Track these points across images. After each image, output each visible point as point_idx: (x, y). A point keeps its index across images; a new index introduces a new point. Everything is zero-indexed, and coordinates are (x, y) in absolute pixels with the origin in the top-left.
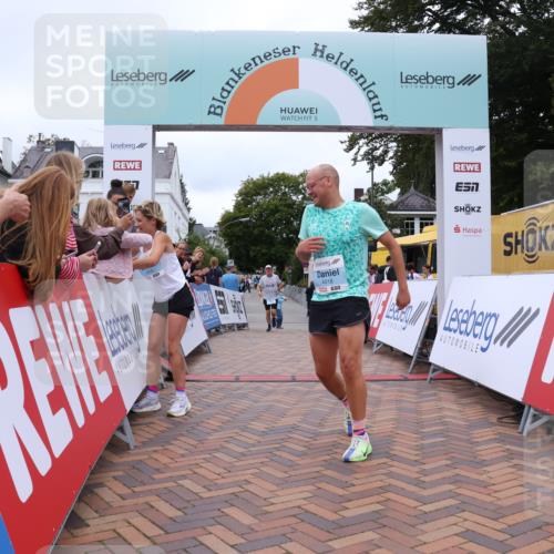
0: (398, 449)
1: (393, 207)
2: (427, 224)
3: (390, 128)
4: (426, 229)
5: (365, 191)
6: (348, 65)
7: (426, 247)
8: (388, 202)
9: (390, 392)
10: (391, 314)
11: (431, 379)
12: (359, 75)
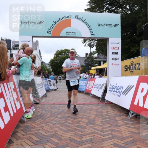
0: (97, 122)
1: (96, 58)
2: (105, 63)
3: (95, 38)
4: (104, 64)
5: (88, 54)
6: (84, 21)
7: (104, 69)
8: (94, 57)
9: (95, 107)
10: (95, 86)
11: (105, 104)
12: (87, 23)
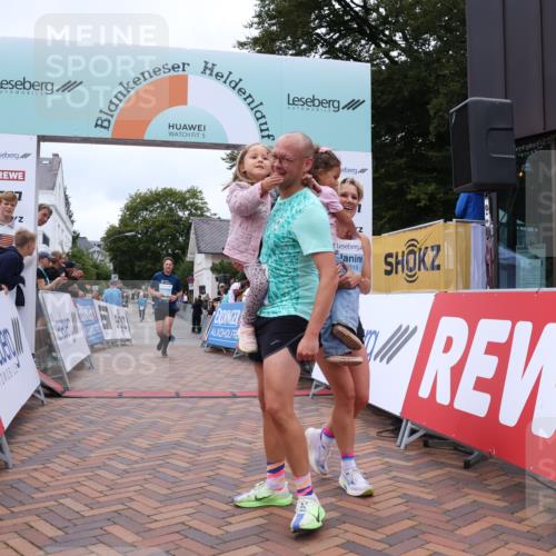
6: (236, 85)
11: (314, 395)
12: (247, 95)
